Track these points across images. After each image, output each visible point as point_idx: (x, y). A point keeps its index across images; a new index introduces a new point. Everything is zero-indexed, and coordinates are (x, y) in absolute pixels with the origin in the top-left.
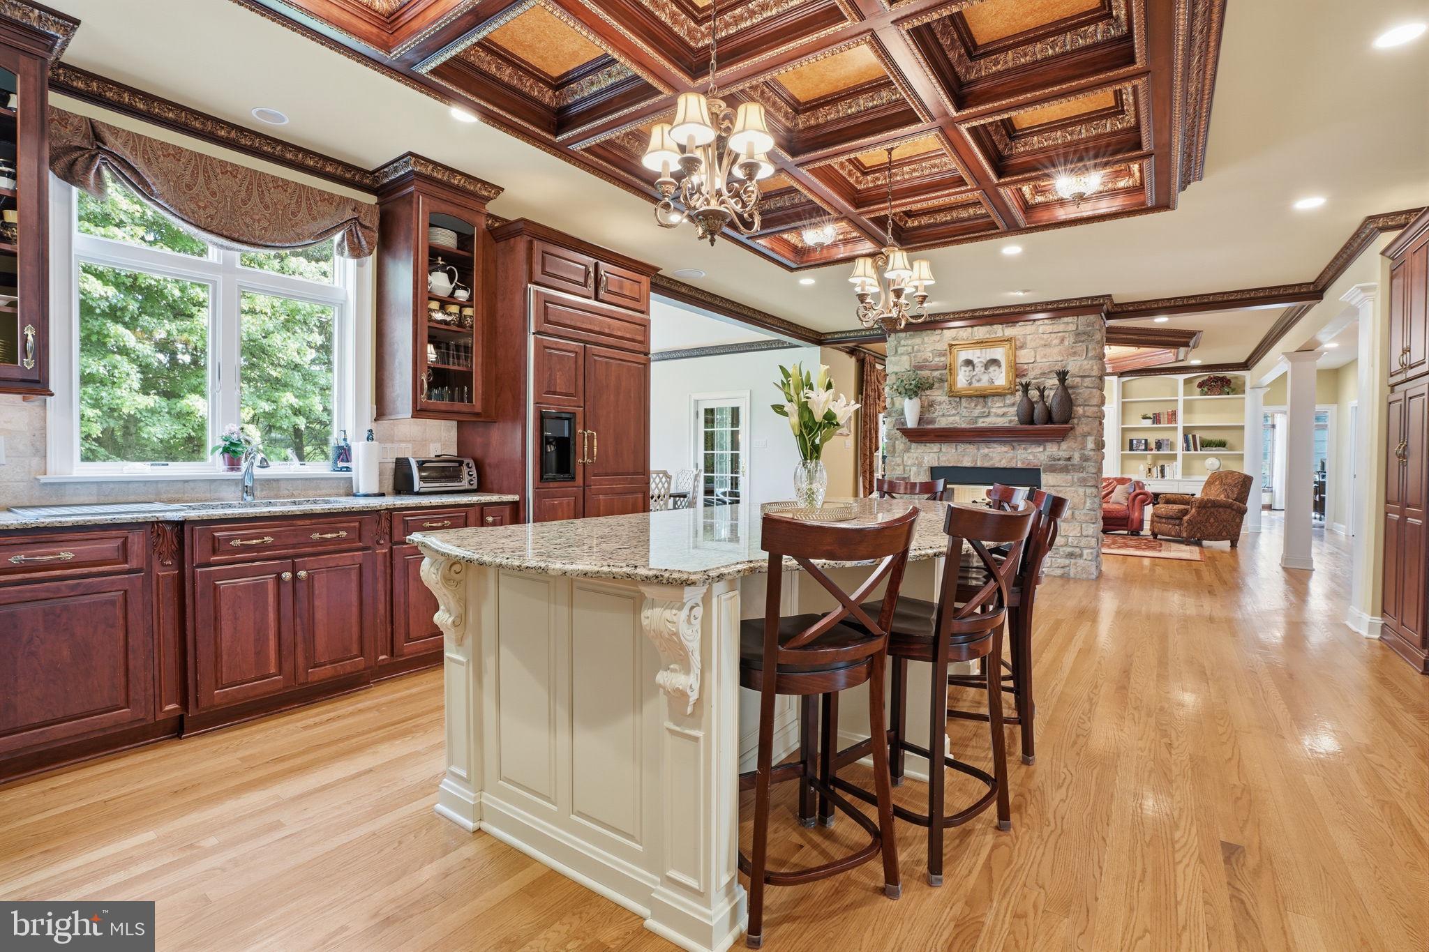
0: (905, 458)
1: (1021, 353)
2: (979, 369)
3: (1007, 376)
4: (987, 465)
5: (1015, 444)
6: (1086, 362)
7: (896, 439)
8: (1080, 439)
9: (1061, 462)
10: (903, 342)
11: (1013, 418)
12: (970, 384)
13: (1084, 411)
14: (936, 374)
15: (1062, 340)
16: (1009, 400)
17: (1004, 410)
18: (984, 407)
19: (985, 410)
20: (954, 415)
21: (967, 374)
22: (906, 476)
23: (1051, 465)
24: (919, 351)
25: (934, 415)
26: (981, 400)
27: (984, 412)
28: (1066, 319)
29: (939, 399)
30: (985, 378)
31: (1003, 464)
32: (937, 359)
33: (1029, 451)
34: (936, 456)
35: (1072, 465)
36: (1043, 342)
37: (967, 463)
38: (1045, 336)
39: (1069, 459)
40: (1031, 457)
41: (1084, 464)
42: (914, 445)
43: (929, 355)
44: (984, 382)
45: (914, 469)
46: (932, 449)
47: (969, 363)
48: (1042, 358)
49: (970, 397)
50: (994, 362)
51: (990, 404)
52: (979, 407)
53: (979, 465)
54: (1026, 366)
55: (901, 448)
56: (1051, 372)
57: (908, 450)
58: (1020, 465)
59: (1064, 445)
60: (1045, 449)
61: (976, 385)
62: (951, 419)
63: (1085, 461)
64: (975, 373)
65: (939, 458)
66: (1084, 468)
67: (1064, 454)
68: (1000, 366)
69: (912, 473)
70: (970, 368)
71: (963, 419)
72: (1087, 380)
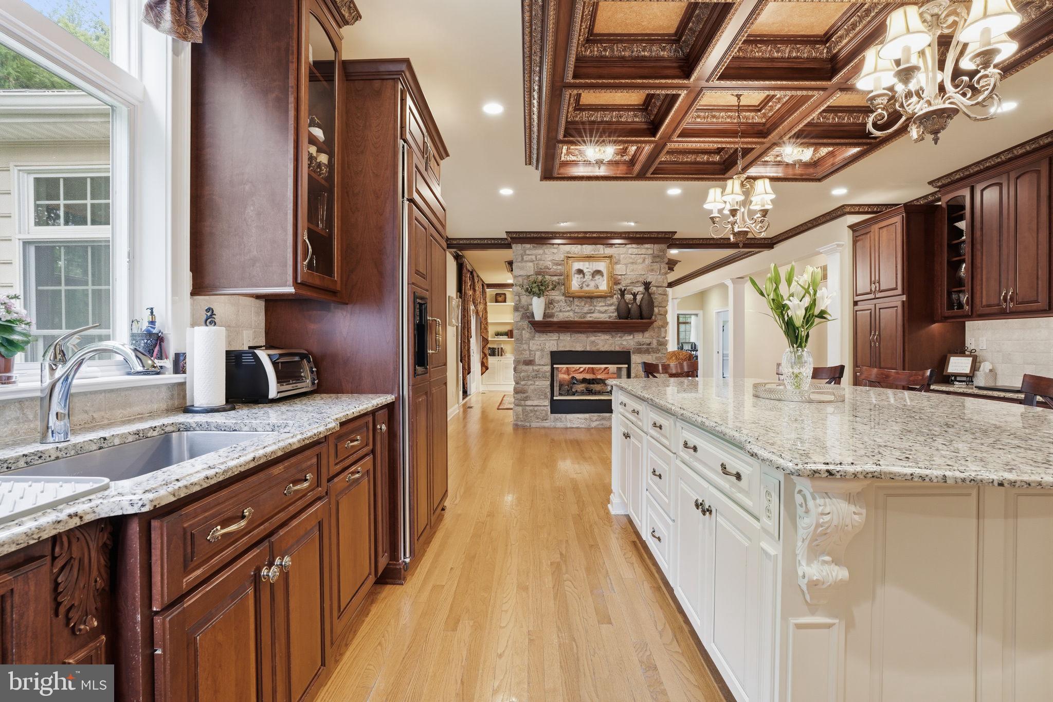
0: (531, 345)
1: (618, 267)
2: (588, 277)
3: (608, 284)
4: (594, 349)
5: (613, 334)
6: (659, 276)
7: (524, 329)
8: (656, 330)
9: (645, 346)
10: (528, 252)
11: (611, 314)
12: (581, 288)
13: (659, 311)
14: (555, 278)
15: (644, 260)
16: (609, 301)
17: (606, 308)
18: (591, 305)
19: (591, 308)
20: (568, 311)
21: (579, 280)
22: (532, 359)
23: (638, 349)
24: (540, 260)
25: (553, 311)
26: (589, 300)
27: (591, 309)
28: (647, 246)
29: (557, 298)
30: (592, 284)
31: (606, 348)
32: (555, 267)
33: (624, 338)
34: (555, 342)
35: (652, 348)
36: (631, 261)
37: (579, 348)
38: (633, 256)
39: (649, 344)
40: (625, 343)
41: (660, 347)
42: (537, 335)
43: (549, 264)
44: (591, 287)
45: (538, 354)
46: (551, 337)
47: (580, 272)
48: (630, 272)
49: (580, 297)
50: (598, 272)
51: (595, 303)
52: (587, 306)
53: (588, 349)
54: (620, 277)
55: (527, 336)
56: (638, 282)
57: (533, 338)
58: (617, 349)
59: (647, 334)
60: (634, 337)
61: (585, 288)
62: (567, 314)
63: (660, 345)
64: (585, 280)
65: (557, 344)
66: (659, 350)
67: (648, 341)
68: (603, 276)
69: (537, 357)
70: (581, 275)
71: (576, 314)
72: (660, 289)
